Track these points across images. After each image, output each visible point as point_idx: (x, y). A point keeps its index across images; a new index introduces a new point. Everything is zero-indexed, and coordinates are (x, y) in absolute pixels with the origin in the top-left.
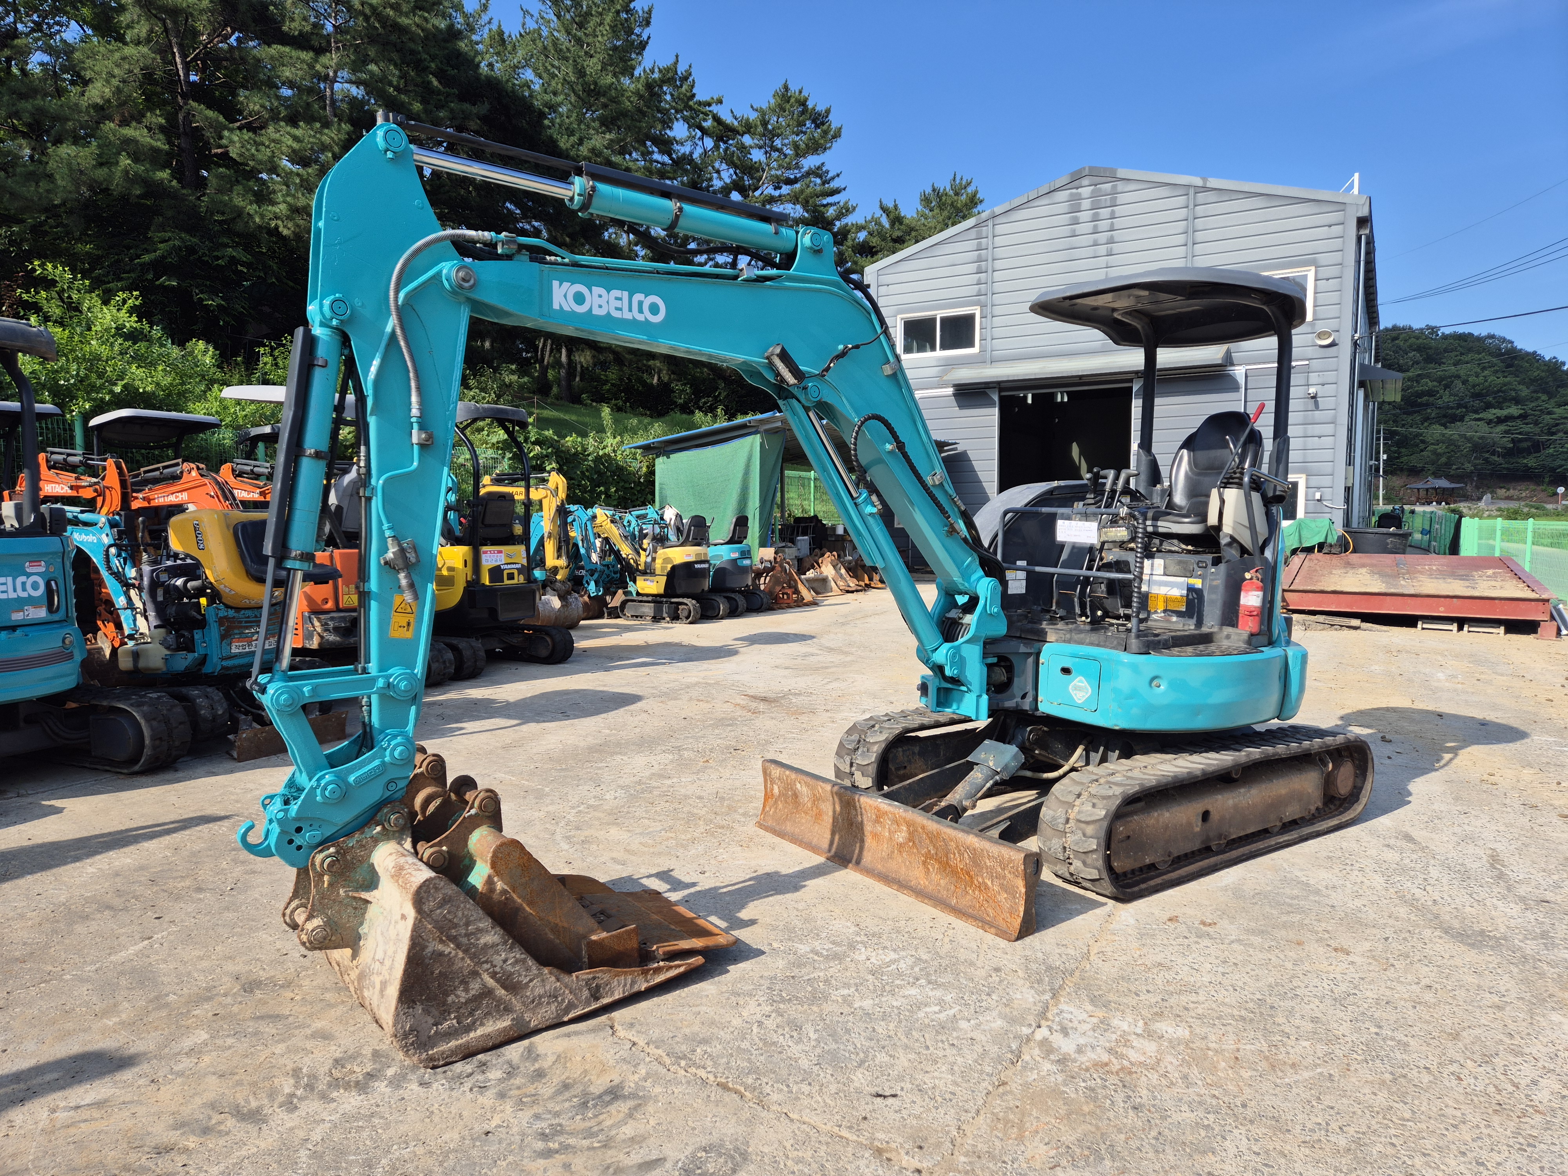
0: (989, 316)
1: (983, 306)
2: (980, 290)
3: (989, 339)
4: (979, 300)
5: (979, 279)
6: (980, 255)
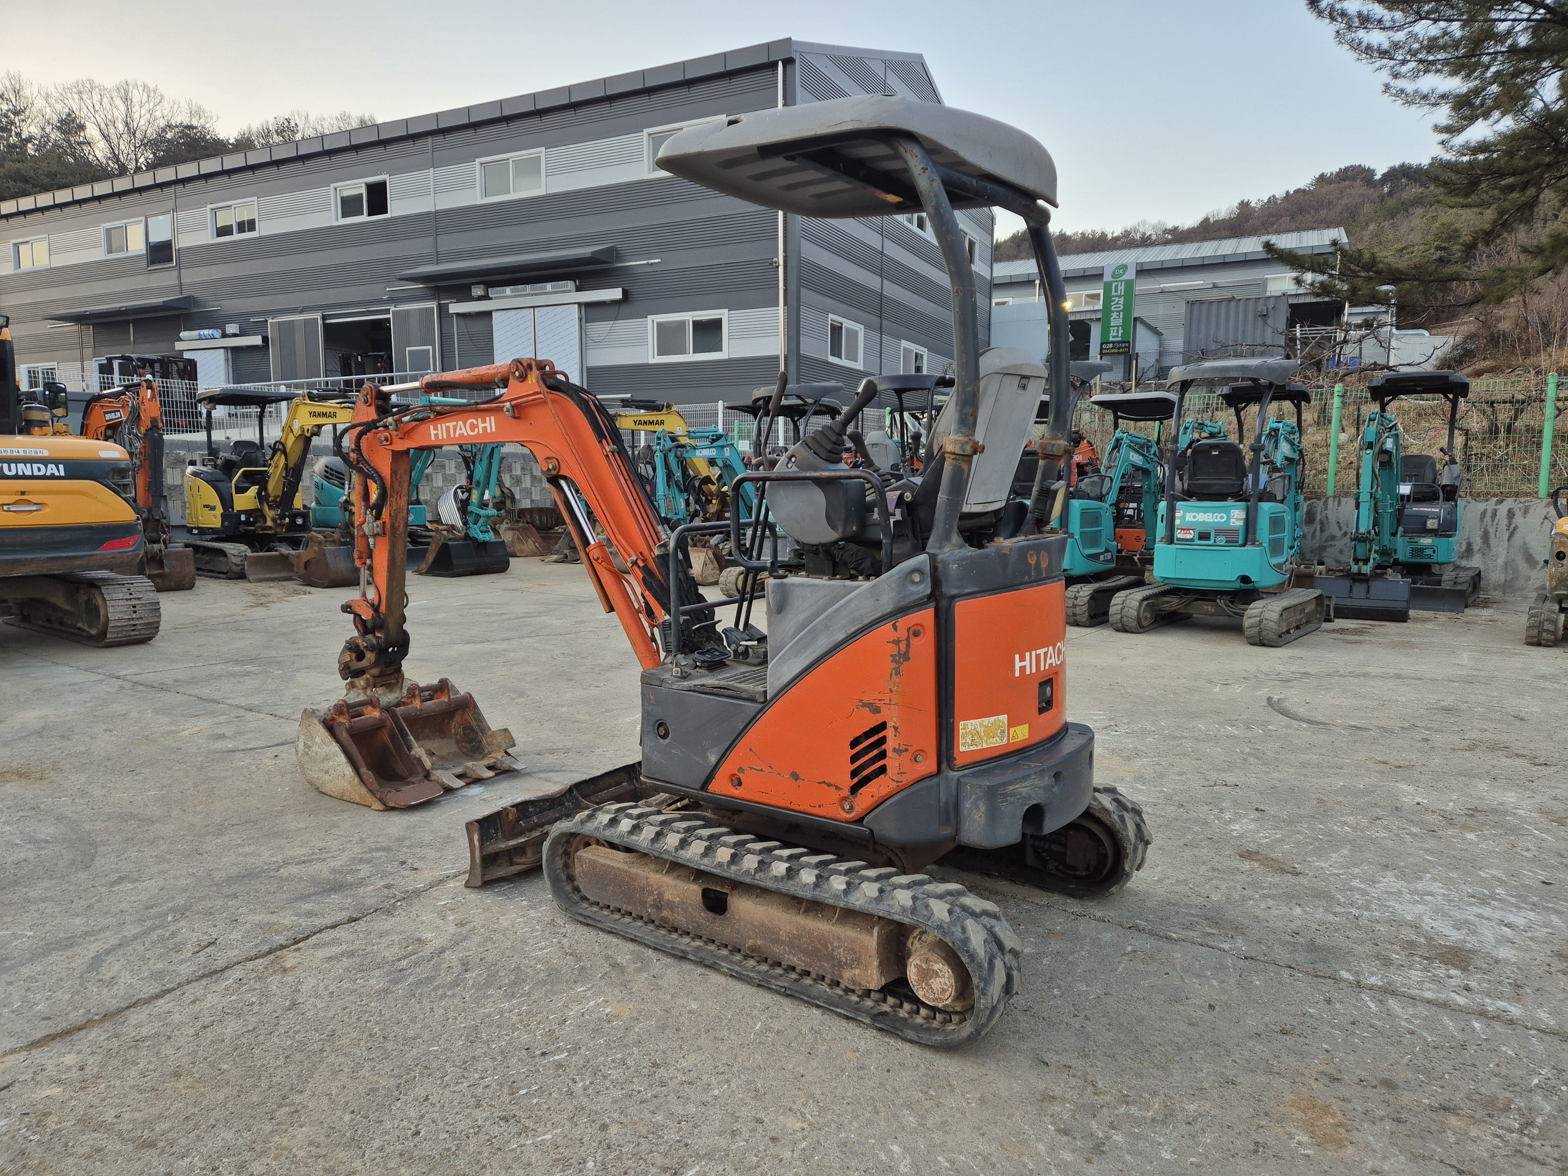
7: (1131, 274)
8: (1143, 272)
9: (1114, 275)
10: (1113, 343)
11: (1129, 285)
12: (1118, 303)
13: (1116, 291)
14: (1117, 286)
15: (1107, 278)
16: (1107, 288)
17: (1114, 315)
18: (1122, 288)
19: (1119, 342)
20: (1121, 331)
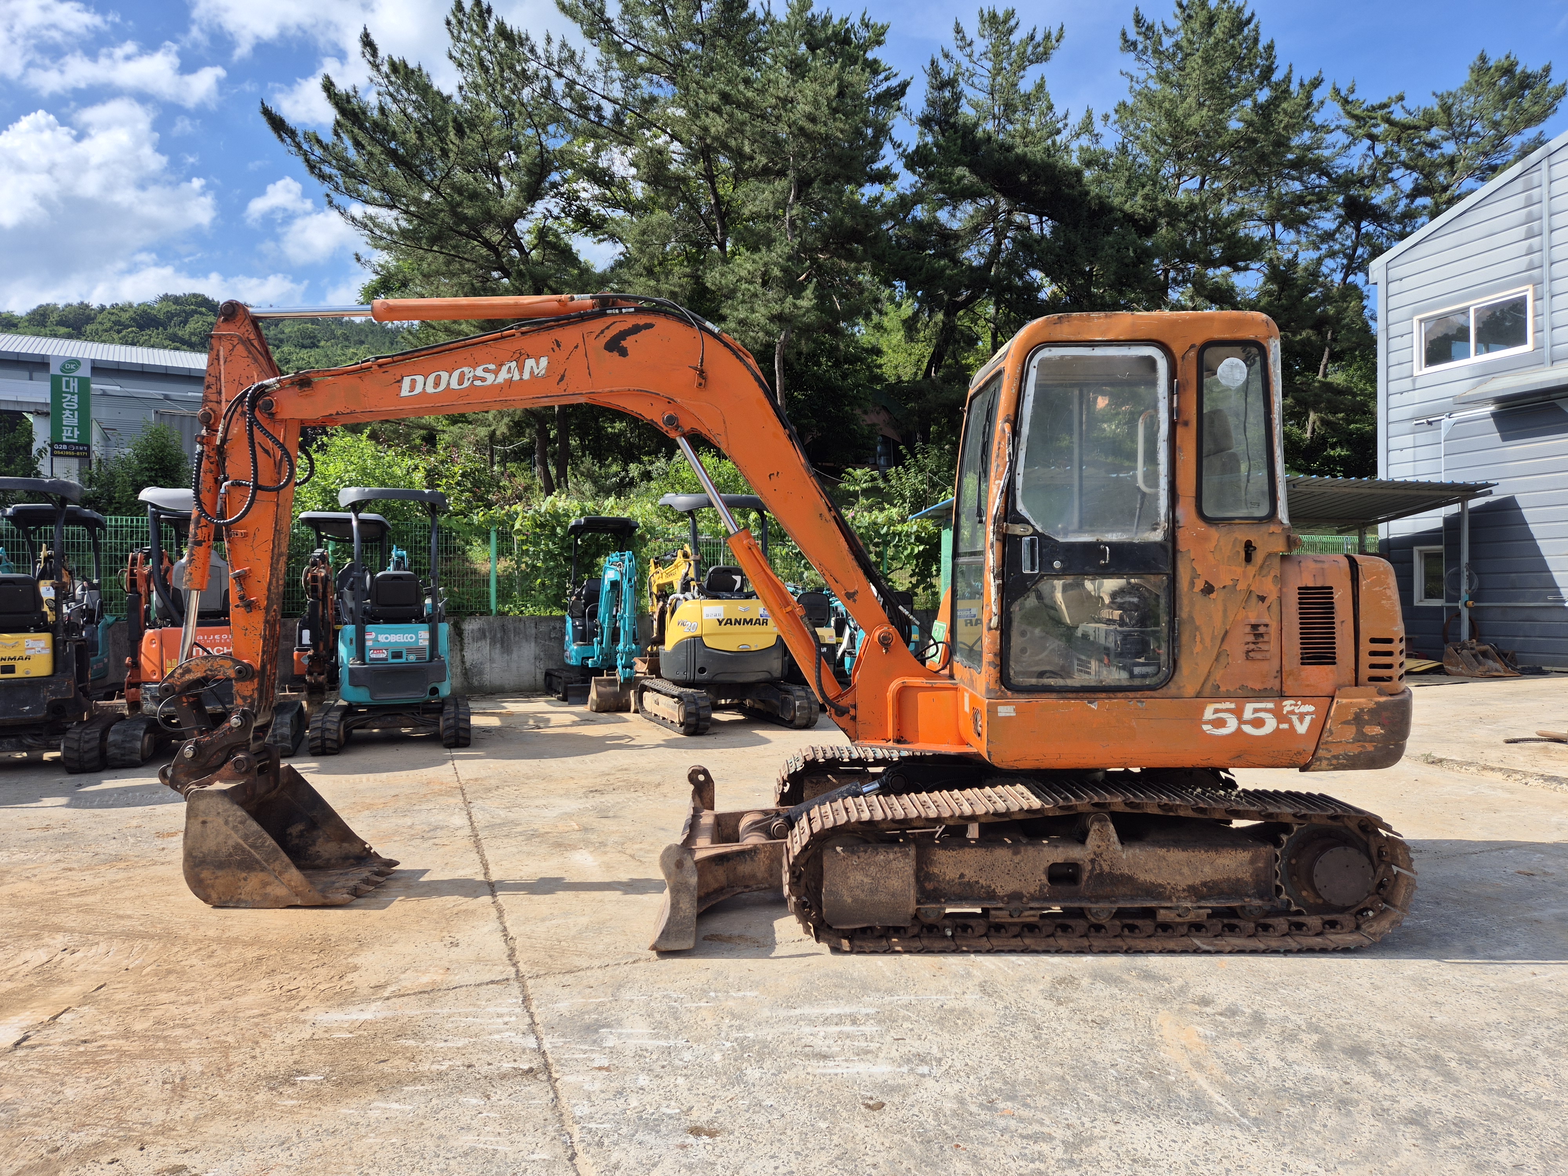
0: (1547, 297)
1: (1537, 283)
2: (1531, 261)
3: (1547, 329)
4: (1530, 276)
5: (1530, 247)
6: (1530, 214)
7: (85, 372)
8: (101, 369)
9: (63, 369)
10: (68, 444)
11: (84, 383)
12: (71, 401)
13: (68, 386)
14: (68, 383)
15: (55, 369)
16: (56, 381)
17: (67, 413)
18: (74, 385)
19: (75, 444)
20: (76, 432)
